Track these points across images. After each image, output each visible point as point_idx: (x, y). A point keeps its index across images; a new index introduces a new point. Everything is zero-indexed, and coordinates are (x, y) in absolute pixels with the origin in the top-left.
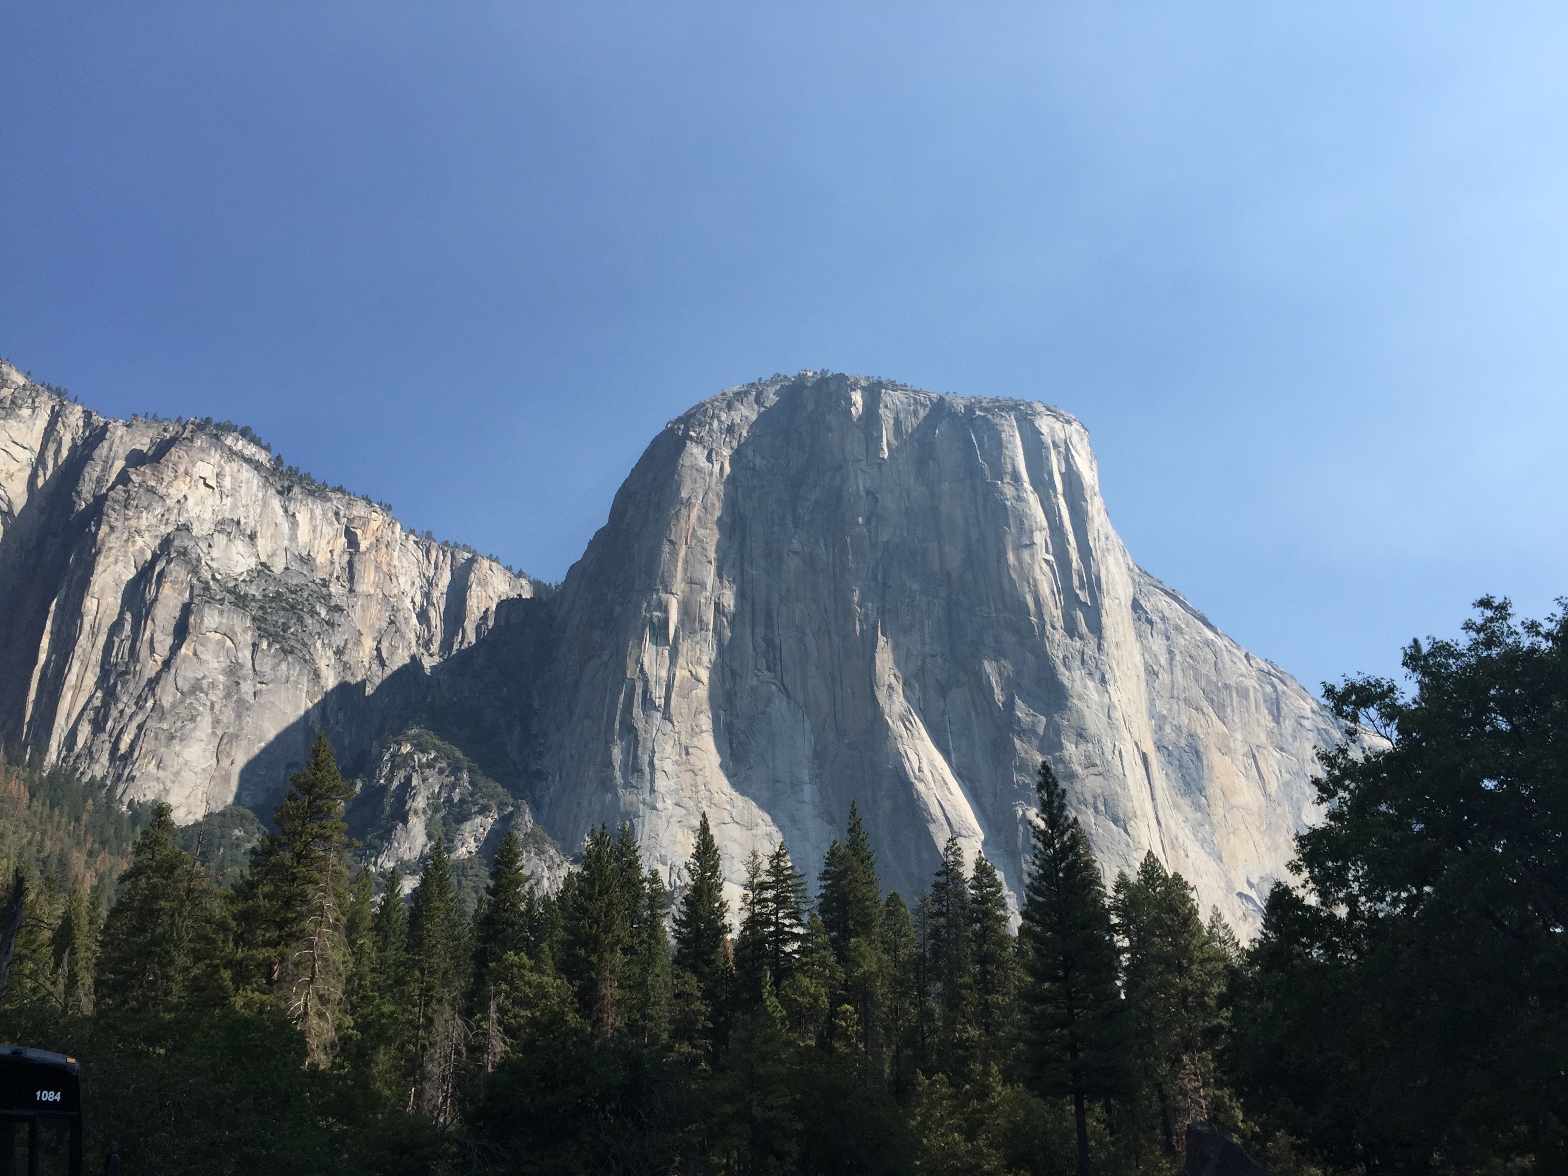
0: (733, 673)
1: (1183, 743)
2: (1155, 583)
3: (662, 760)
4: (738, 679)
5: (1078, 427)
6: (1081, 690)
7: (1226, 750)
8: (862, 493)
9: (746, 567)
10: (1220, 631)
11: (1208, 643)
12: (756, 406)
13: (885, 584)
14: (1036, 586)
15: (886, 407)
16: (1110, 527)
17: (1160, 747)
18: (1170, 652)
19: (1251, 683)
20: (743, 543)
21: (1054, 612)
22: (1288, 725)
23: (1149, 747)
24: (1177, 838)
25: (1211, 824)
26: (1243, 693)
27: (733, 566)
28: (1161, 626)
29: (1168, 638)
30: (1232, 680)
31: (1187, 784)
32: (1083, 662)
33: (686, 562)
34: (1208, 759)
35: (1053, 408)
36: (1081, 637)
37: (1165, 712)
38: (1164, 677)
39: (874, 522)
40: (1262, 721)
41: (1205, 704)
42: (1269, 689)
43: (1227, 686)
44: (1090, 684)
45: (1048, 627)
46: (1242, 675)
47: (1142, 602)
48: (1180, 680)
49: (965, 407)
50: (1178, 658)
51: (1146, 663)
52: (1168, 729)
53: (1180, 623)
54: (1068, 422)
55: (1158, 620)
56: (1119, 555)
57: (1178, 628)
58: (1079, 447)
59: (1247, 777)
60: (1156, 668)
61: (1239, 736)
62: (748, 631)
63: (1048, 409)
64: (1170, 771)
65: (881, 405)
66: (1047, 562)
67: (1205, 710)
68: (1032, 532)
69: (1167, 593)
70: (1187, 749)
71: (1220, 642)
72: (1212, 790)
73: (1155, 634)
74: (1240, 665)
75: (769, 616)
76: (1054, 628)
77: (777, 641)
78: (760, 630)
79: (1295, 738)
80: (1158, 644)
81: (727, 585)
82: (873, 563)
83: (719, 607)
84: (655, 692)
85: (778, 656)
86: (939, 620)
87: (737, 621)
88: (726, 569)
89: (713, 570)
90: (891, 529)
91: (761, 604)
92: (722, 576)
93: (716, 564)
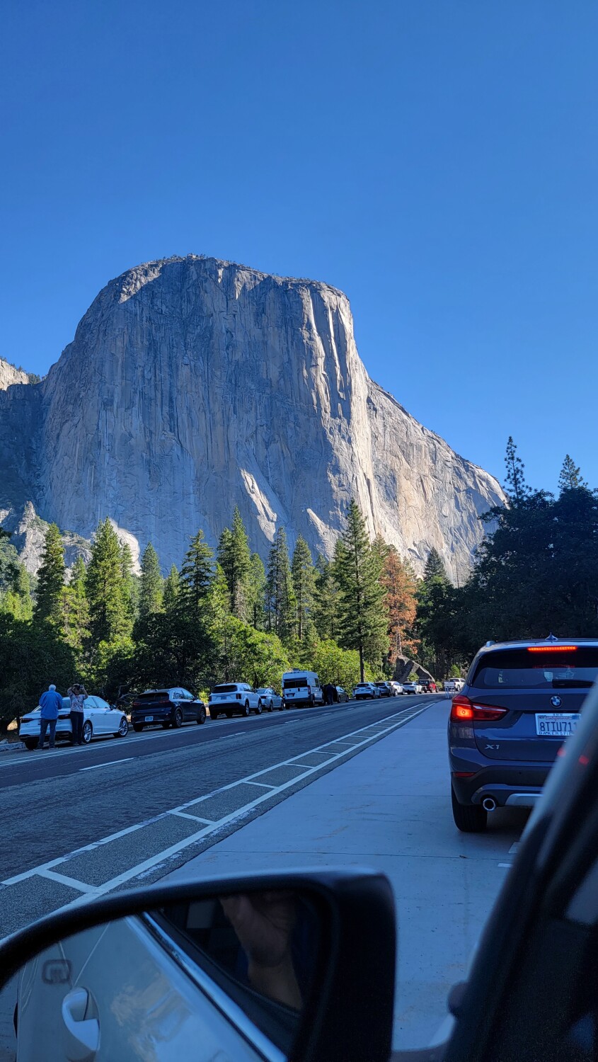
0: (151, 432)
1: (388, 474)
2: (379, 388)
3: (111, 480)
4: (153, 435)
5: (344, 299)
6: (339, 446)
7: (408, 478)
8: (224, 331)
9: (157, 372)
10: (410, 415)
11: (403, 421)
13: (236, 385)
14: (317, 389)
15: (238, 280)
16: (358, 357)
17: (376, 476)
18: (385, 426)
19: (423, 443)
20: (155, 357)
21: (326, 404)
22: (440, 464)
23: (370, 476)
24: (381, 522)
25: (398, 515)
26: (419, 449)
27: (150, 371)
28: (381, 412)
29: (384, 419)
30: (413, 440)
31: (388, 495)
32: (340, 431)
33: (122, 367)
34: (399, 482)
35: (331, 287)
36: (340, 418)
37: (380, 458)
38: (381, 439)
39: (231, 349)
40: (427, 463)
41: (400, 454)
42: (432, 446)
43: (411, 445)
44: (343, 443)
45: (323, 411)
46: (419, 439)
47: (372, 399)
48: (389, 441)
49: (283, 283)
50: (388, 429)
51: (372, 432)
52: (381, 466)
53: (390, 410)
54: (339, 295)
55: (380, 409)
56: (362, 373)
57: (389, 413)
58: (344, 310)
59: (418, 491)
60: (377, 434)
61: (415, 470)
62: (159, 409)
63: (329, 287)
64: (380, 488)
65: (235, 279)
66: (324, 375)
67: (400, 457)
68: (317, 358)
69: (385, 394)
70: (389, 477)
71: (410, 421)
72: (400, 498)
73: (377, 416)
74: (418, 433)
75: (171, 400)
76: (326, 412)
77: (175, 415)
78: (166, 409)
79: (442, 471)
80: (379, 422)
81: (146, 381)
82: (230, 372)
83: (142, 394)
84: (106, 442)
85: (176, 423)
86: (265, 406)
87: (153, 403)
88: (146, 372)
89: (139, 372)
90: (240, 354)
91: (166, 394)
92: (143, 377)
93: (140, 369)
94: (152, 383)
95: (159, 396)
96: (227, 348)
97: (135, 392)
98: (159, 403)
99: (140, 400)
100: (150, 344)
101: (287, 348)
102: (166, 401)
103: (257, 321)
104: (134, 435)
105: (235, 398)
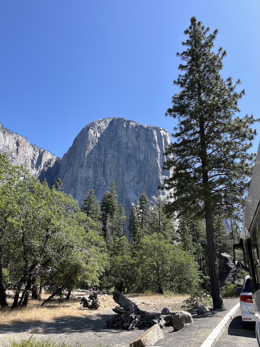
0: (96, 177)
3: (80, 193)
4: (97, 178)
5: (169, 133)
8: (125, 143)
9: (100, 156)
12: (104, 123)
13: (128, 161)
14: (157, 164)
20: (100, 151)
21: (160, 169)
27: (97, 155)
35: (164, 129)
36: (165, 175)
39: (127, 149)
45: (159, 172)
49: (147, 127)
54: (167, 132)
58: (168, 137)
62: (100, 169)
65: (130, 125)
66: (160, 159)
68: (158, 153)
75: (104, 166)
77: (105, 171)
78: (102, 169)
81: (96, 159)
82: (126, 157)
83: (94, 163)
84: (79, 179)
85: (105, 174)
86: (138, 169)
87: (98, 167)
88: (96, 156)
89: (93, 155)
90: (130, 150)
91: (103, 164)
92: (95, 157)
93: (94, 155)
94: (98, 159)
95: (100, 164)
96: (125, 148)
97: (92, 162)
98: (100, 167)
99: (93, 165)
100: (98, 146)
101: (147, 149)
102: (102, 166)
103: (137, 140)
104: (90, 178)
105: (127, 166)
